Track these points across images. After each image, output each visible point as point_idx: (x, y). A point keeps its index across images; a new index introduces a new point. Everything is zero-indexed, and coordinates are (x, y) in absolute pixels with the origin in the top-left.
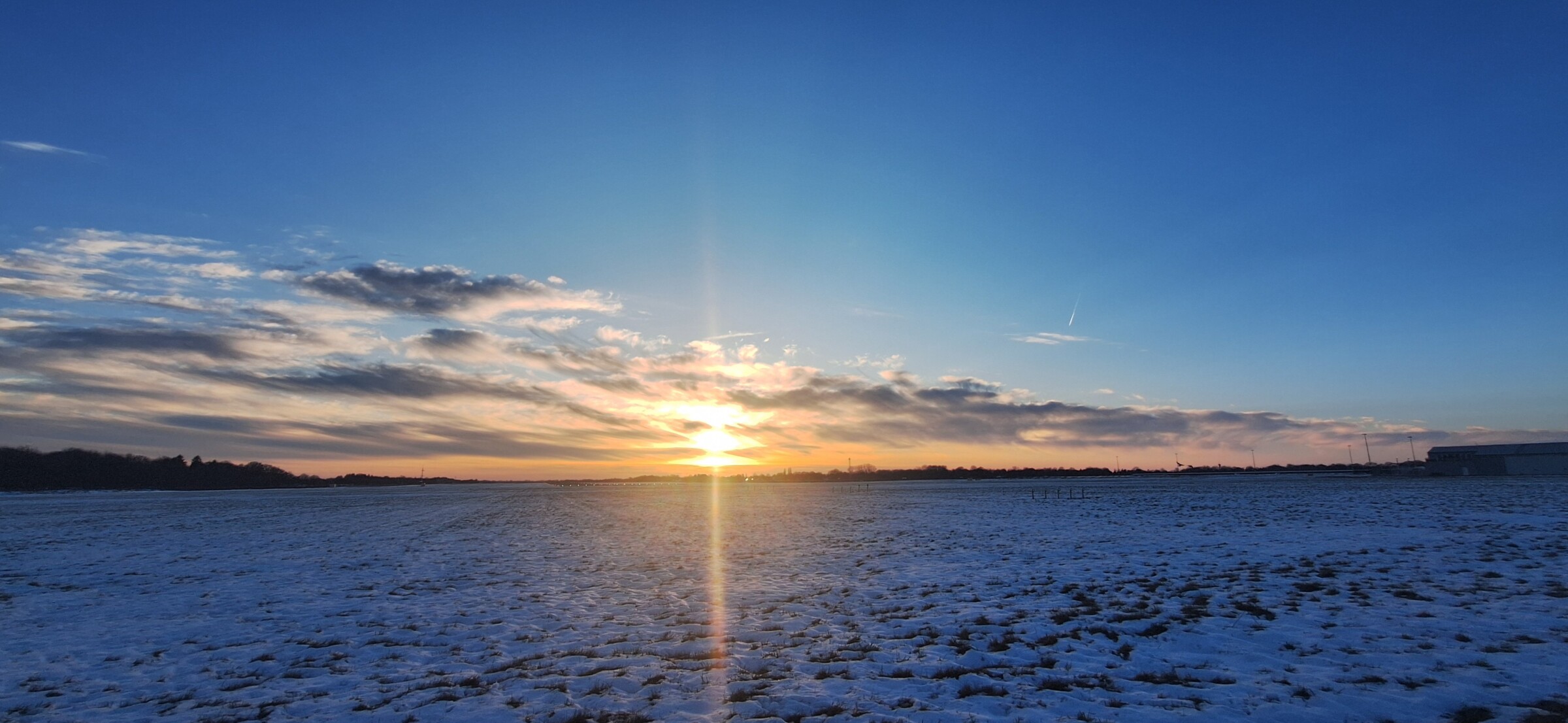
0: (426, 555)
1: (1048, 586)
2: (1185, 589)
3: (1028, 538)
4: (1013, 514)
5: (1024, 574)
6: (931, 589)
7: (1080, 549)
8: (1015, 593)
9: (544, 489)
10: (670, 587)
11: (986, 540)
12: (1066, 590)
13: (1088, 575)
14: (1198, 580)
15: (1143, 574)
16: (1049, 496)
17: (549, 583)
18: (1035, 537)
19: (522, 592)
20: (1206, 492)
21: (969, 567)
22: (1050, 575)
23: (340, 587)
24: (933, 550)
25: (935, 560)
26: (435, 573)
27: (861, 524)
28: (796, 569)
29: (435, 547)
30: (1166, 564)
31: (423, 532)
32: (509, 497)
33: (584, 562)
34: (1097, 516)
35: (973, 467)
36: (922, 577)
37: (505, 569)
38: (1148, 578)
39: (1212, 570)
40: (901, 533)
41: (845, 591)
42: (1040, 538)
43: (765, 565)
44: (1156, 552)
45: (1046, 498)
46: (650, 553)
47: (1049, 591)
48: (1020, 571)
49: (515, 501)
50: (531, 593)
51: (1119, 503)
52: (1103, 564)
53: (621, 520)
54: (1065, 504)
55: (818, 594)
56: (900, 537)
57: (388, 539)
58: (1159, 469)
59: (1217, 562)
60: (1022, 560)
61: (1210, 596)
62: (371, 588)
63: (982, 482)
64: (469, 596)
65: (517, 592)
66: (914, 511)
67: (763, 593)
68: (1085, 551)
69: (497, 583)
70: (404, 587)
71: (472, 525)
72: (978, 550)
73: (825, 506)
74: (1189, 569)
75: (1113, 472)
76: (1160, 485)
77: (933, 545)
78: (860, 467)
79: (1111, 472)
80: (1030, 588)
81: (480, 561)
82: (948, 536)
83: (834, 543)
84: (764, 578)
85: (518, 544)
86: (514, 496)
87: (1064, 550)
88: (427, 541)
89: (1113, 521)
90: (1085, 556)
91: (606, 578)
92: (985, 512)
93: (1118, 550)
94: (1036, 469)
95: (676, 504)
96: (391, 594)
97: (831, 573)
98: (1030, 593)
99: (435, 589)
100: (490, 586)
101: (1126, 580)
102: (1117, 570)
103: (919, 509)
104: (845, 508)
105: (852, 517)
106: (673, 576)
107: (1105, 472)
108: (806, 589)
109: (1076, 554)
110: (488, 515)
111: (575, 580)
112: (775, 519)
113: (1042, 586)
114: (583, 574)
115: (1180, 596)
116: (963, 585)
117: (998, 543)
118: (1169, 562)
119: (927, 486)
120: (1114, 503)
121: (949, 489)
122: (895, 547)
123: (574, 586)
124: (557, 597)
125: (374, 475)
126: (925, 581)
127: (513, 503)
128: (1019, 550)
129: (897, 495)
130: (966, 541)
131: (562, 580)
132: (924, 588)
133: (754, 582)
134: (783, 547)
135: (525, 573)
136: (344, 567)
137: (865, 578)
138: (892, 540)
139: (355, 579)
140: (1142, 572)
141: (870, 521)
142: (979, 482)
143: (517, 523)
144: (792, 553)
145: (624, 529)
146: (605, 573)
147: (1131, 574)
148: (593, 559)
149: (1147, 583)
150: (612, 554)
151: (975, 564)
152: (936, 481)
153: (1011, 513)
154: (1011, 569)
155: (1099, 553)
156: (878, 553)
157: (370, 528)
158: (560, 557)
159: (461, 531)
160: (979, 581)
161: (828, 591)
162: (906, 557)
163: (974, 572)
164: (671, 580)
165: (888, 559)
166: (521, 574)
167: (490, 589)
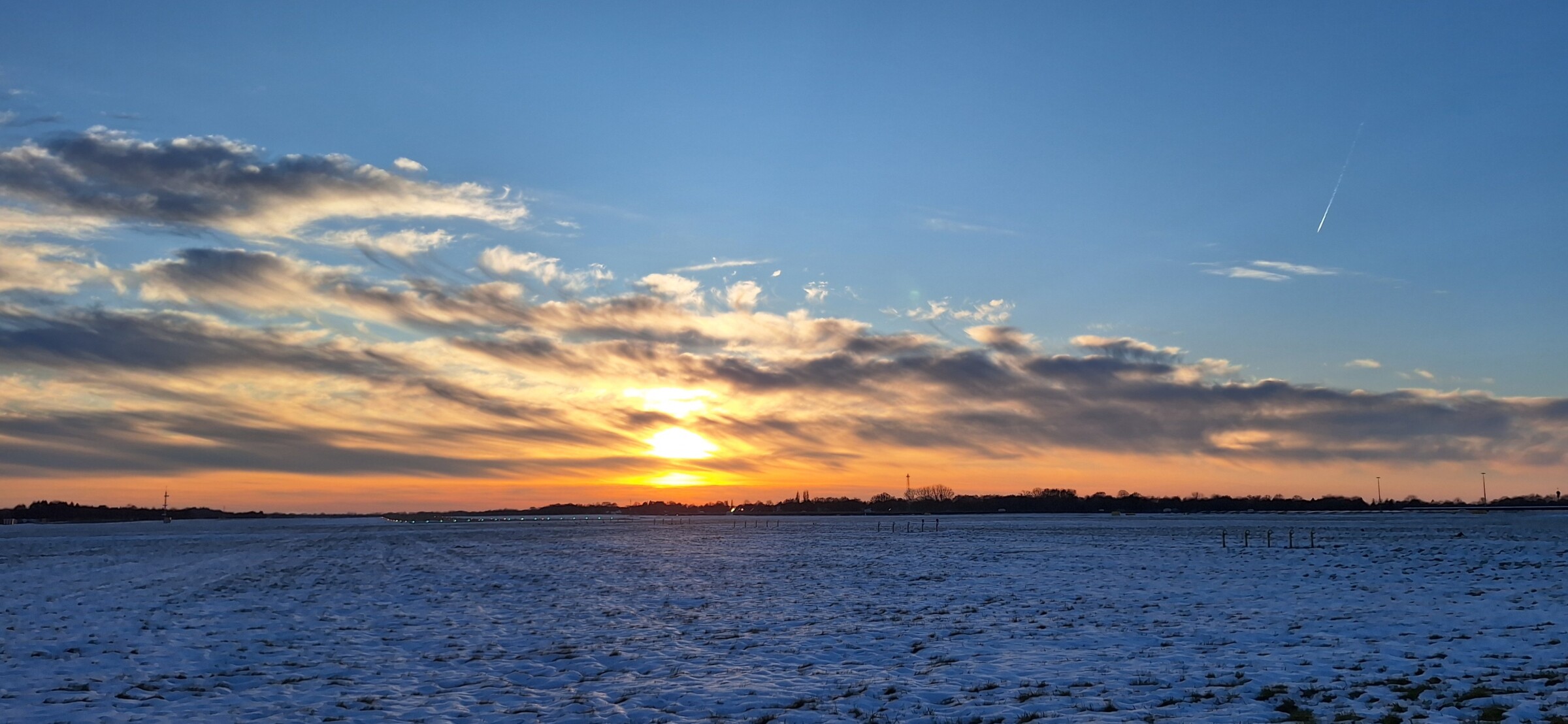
0: (177, 635)
1: (1235, 688)
2: (1467, 696)
3: (1208, 611)
4: (1186, 572)
5: (1196, 669)
6: (1035, 691)
7: (1296, 630)
8: (1176, 698)
9: (381, 528)
10: (598, 684)
11: (1135, 614)
12: (1265, 695)
13: (1306, 672)
14: (1494, 682)
15: (1401, 672)
16: (1251, 542)
17: (391, 680)
18: (1221, 610)
19: (344, 694)
20: (1529, 538)
21: (1103, 657)
22: (1240, 671)
23: (32, 686)
24: (1043, 627)
25: (1046, 644)
26: (193, 665)
27: (924, 584)
28: (810, 657)
29: (192, 622)
30: (1442, 656)
31: (170, 597)
32: (320, 541)
33: (449, 646)
34: (1333, 577)
35: (1123, 492)
36: (1023, 671)
37: (314, 659)
38: (1409, 678)
39: (1521, 666)
40: (990, 600)
41: (891, 691)
42: (1230, 611)
43: (758, 649)
44: (1428, 635)
45: (1247, 546)
46: (564, 631)
47: (1236, 697)
48: (1192, 664)
49: (331, 548)
50: (360, 697)
51: (1374, 555)
52: (1334, 654)
53: (514, 577)
54: (1278, 556)
55: (845, 696)
56: (988, 605)
57: (112, 609)
58: (1451, 499)
59: (1532, 652)
60: (1195, 646)
61: (1508, 708)
62: (85, 688)
63: (1138, 518)
64: (254, 700)
65: (336, 694)
66: (1015, 565)
67: (752, 693)
68: (1305, 634)
69: (301, 679)
70: (141, 686)
71: (255, 586)
72: (1120, 629)
73: (865, 554)
74: (1480, 664)
75: (1370, 503)
76: (1450, 527)
77: (1043, 620)
78: (926, 490)
79: (1366, 504)
80: (1203, 691)
81: (271, 645)
82: (1070, 605)
83: (876, 614)
84: (756, 670)
85: (336, 617)
86: (327, 540)
87: (1269, 631)
88: (179, 612)
89: (1360, 585)
90: (1303, 642)
91: (487, 671)
92: (1137, 568)
93: (1359, 632)
94: (1232, 497)
95: (609, 551)
96: (120, 696)
97: (869, 662)
98: (1203, 700)
99: (196, 690)
100: (288, 685)
101: (1370, 681)
102: (1357, 664)
103: (1024, 562)
104: (897, 558)
105: (908, 573)
106: (601, 667)
107: (1356, 505)
108: (824, 687)
109: (1290, 637)
110: (282, 571)
111: (435, 675)
112: (778, 575)
113: (1224, 688)
114: (450, 665)
115: (1459, 707)
116: (1090, 685)
117: (1155, 619)
118: (1447, 652)
119: (1041, 523)
120: (1366, 556)
121: (1078, 529)
122: (979, 622)
123: (433, 684)
124: (403, 702)
125: (81, 504)
126: (1025, 678)
127: (326, 550)
128: (1191, 629)
129: (987, 537)
130: (1100, 614)
131: (413, 675)
132: (1023, 688)
133: (738, 675)
134: (789, 620)
135: (347, 664)
136: (38, 654)
137: (924, 670)
138: (975, 611)
139: (59, 673)
140: (1399, 668)
141: (939, 579)
142: (1130, 519)
143: (335, 584)
144: (804, 630)
145: (521, 591)
146: (487, 663)
147: (1381, 671)
148: (466, 641)
149: (1405, 686)
150: (499, 634)
151: (1112, 652)
152: (1057, 515)
153: (1184, 570)
154: (1173, 660)
155: (1328, 638)
156: (949, 632)
157: (78, 591)
158: (409, 638)
159: (235, 596)
160: (1117, 679)
161: (860, 692)
162: (996, 639)
163: (1109, 663)
164: (599, 674)
165: (966, 642)
166: (342, 667)
167: (289, 690)
